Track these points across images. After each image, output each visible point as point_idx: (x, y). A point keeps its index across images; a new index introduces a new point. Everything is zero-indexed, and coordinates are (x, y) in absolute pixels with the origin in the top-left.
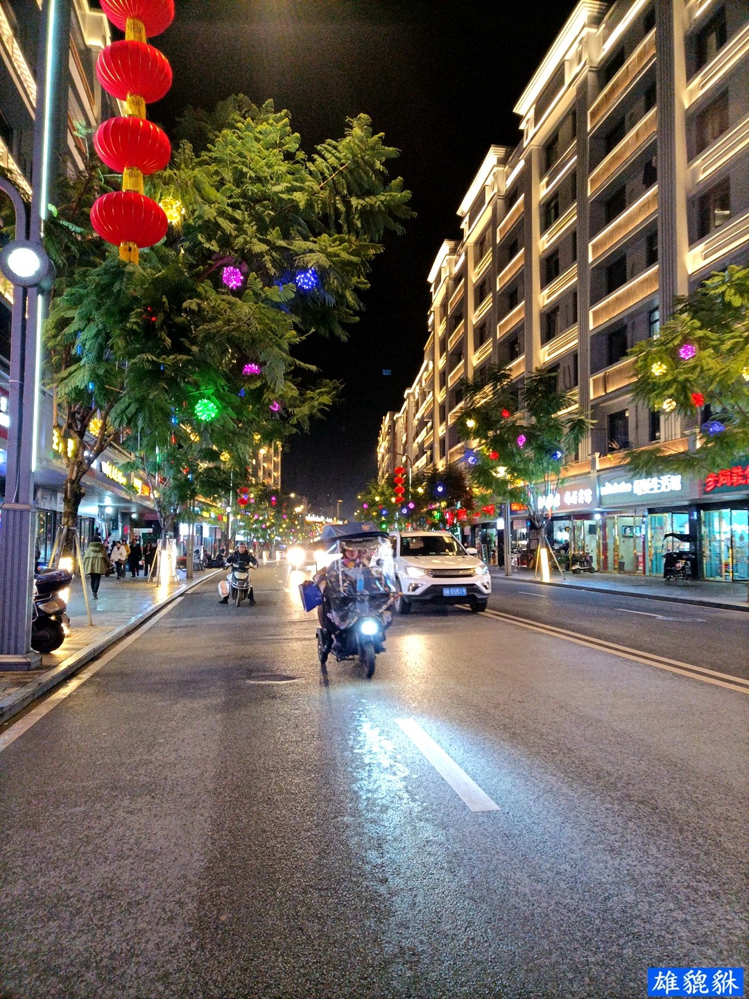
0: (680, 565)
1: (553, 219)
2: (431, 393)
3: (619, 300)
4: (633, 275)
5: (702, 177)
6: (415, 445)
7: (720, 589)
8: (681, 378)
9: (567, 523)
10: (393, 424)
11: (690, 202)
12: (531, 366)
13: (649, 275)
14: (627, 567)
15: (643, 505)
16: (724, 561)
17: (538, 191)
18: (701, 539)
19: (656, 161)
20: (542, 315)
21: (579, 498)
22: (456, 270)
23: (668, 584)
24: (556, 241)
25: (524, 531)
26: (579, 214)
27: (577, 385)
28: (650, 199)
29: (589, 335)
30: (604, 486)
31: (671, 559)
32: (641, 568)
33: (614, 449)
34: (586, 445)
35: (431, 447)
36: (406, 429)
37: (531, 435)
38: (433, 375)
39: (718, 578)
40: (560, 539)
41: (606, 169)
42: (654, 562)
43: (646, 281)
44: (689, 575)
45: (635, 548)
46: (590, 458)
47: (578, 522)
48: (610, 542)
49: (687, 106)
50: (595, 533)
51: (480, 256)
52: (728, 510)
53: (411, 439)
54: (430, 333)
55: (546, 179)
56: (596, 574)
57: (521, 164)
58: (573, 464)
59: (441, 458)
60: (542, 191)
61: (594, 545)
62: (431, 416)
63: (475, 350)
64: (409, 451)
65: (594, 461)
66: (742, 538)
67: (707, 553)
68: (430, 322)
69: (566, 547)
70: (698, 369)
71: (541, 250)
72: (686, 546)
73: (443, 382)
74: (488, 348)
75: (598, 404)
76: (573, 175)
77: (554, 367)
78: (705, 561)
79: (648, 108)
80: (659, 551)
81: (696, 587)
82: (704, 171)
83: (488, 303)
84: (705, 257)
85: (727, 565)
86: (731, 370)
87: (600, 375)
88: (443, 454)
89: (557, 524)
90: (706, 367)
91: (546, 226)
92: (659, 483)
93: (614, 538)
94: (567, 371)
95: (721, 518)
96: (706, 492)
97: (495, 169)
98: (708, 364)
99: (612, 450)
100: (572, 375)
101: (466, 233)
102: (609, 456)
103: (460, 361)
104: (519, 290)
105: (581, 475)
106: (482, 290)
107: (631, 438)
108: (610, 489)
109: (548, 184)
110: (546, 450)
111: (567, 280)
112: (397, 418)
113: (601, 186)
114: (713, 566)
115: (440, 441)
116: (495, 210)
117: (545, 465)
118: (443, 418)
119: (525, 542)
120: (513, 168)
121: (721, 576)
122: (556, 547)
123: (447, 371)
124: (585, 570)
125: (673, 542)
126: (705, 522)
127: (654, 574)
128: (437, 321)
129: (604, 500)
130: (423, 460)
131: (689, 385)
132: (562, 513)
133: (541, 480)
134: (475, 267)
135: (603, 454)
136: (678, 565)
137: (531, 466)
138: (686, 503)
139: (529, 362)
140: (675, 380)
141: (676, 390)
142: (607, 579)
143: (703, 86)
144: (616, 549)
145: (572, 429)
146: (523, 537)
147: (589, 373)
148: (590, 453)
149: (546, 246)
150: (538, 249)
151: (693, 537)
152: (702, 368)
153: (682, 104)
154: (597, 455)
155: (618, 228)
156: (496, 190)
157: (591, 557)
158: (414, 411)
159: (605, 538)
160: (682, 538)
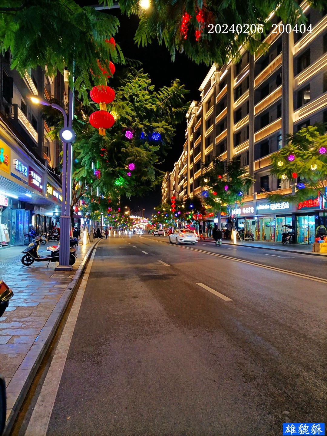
0: (288, 237)
1: (239, 95)
2: (186, 164)
3: (266, 131)
4: (272, 121)
5: (299, 83)
6: (179, 186)
7: (303, 247)
8: (289, 168)
9: (243, 220)
10: (169, 177)
11: (294, 93)
12: (230, 156)
13: (278, 122)
14: (267, 238)
15: (274, 214)
16: (305, 236)
17: (233, 83)
18: (297, 227)
19: (281, 75)
20: (234, 135)
21: (249, 210)
22: (198, 113)
23: (283, 245)
24: (240, 105)
25: (226, 223)
26: (250, 94)
27: (248, 164)
28: (279, 90)
29: (254, 145)
30: (259, 206)
31: (285, 235)
32: (273, 239)
33: (263, 191)
34: (252, 189)
35: (186, 188)
36: (175, 180)
37: (230, 185)
38: (188, 157)
39: (303, 243)
40: (240, 227)
41: (261, 77)
42: (278, 236)
43: (276, 124)
44: (291, 242)
45: (271, 230)
46: (253, 194)
47: (248, 220)
48: (261, 228)
49: (294, 54)
50: (255, 225)
51: (208, 108)
52: (307, 216)
53: (177, 183)
54: (186, 139)
55: (236, 79)
56: (255, 241)
57: (226, 71)
58: (246, 197)
59: (190, 192)
60: (235, 83)
61: (254, 229)
62: (186, 174)
63: (206, 148)
64: (176, 189)
65: (255, 195)
66: (312, 227)
67: (299, 233)
68: (186, 134)
69: (243, 230)
70: (295, 165)
71: (234, 108)
72: (291, 230)
73: (192, 161)
74: (211, 147)
75: (257, 173)
76: (248, 78)
77: (238, 157)
78: (298, 237)
79: (278, 54)
80: (280, 232)
81: (294, 246)
82: (300, 81)
83: (211, 129)
84: (300, 116)
85: (306, 238)
86: (307, 166)
87: (258, 161)
88: (191, 191)
89: (239, 221)
90: (298, 165)
91: (236, 99)
92: (280, 205)
93: (262, 227)
94: (244, 158)
95: (304, 219)
96: (298, 209)
97: (215, 73)
98: (298, 163)
99: (262, 192)
100: (246, 160)
101: (203, 98)
102: (261, 194)
103: (199, 152)
104: (225, 124)
105: (249, 201)
106: (209, 122)
107: (270, 187)
108: (261, 207)
109: (237, 81)
110: (236, 192)
111: (245, 121)
112: (171, 174)
113: (259, 84)
114: (301, 238)
115: (190, 185)
116: (215, 90)
117: (235, 197)
118: (192, 176)
119: (226, 228)
120: (223, 72)
121: (304, 242)
122: (239, 230)
123: (194, 156)
124: (250, 240)
125: (286, 228)
126: (298, 221)
127: (278, 241)
128: (189, 134)
129: (258, 212)
130: (182, 193)
131: (292, 171)
132: (241, 216)
133: (233, 203)
134: (206, 113)
135: (259, 193)
136: (287, 238)
137: (229, 198)
138: (291, 213)
139: (229, 154)
140: (286, 169)
141: (287, 172)
142: (259, 243)
143: (300, 47)
144: (263, 231)
145: (246, 183)
146: (225, 226)
147: (253, 160)
148: (253, 192)
149: (237, 106)
150: (233, 107)
151: (294, 227)
152: (296, 165)
153: (292, 53)
154: (256, 193)
155: (266, 101)
156: (215, 82)
157: (253, 234)
158: (178, 172)
159: (258, 226)
160: (289, 227)
